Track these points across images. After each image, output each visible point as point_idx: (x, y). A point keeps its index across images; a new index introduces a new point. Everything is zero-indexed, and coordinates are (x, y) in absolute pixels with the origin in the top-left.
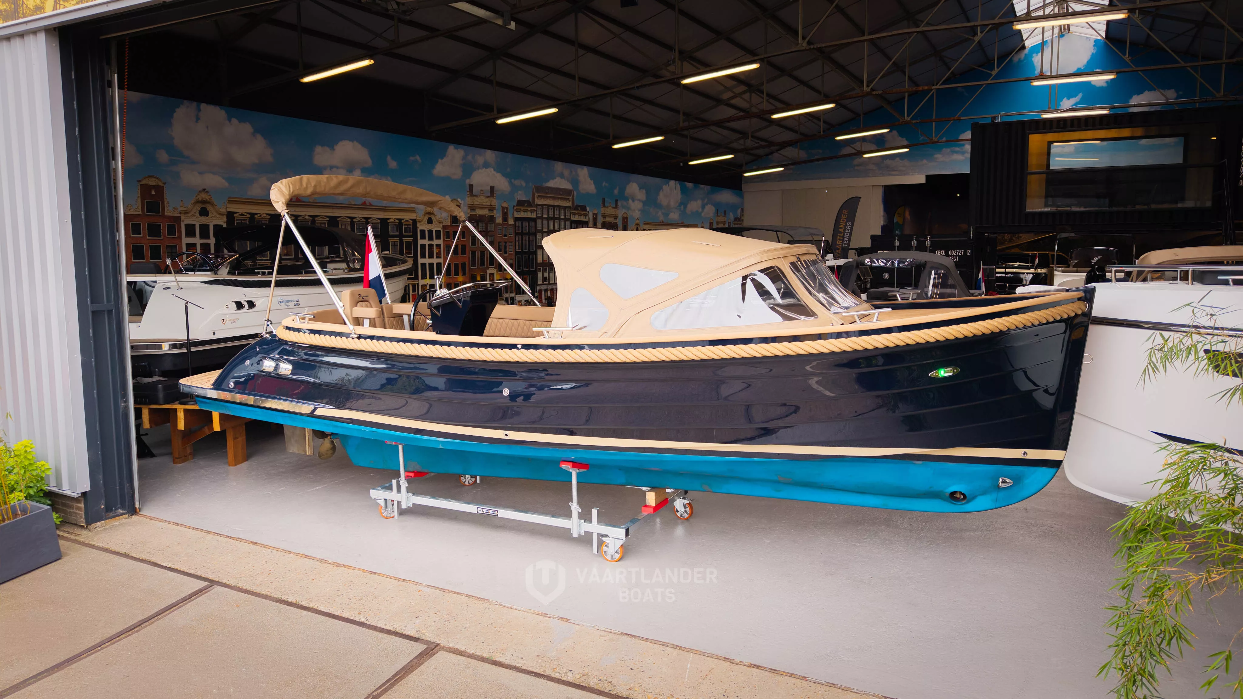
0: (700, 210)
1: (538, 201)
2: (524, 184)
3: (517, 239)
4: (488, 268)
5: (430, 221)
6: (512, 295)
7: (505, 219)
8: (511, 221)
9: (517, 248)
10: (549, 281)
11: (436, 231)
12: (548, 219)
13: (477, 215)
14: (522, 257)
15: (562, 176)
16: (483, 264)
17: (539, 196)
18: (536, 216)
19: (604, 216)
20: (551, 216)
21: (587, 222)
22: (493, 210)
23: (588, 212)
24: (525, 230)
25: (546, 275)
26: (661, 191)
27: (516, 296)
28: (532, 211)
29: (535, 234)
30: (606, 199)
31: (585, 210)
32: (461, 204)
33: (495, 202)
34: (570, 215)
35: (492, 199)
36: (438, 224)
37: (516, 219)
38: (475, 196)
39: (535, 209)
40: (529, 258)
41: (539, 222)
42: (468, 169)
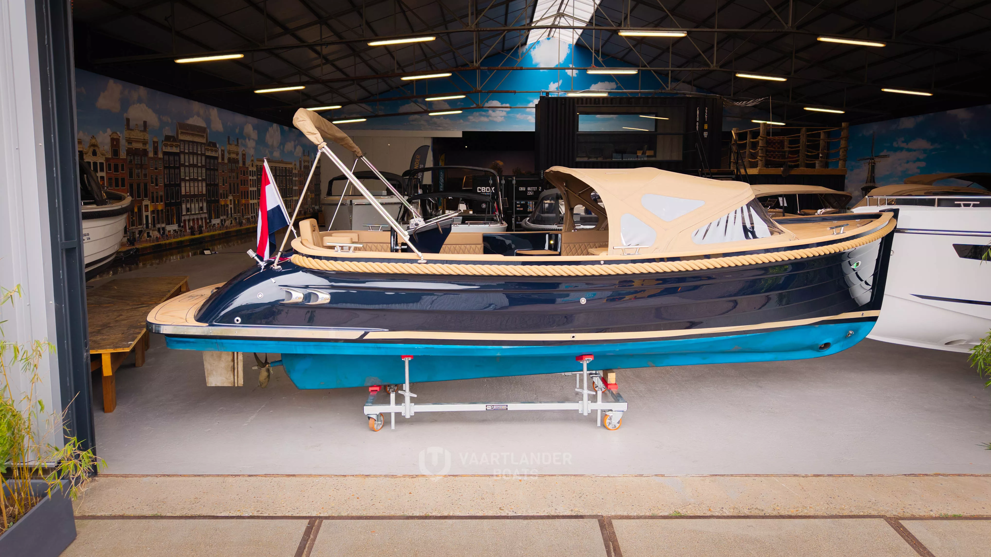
0: (293, 150)
1: (181, 137)
2: (170, 120)
3: (166, 172)
4: (143, 200)
5: (94, 153)
6: (163, 225)
7: (156, 153)
8: (160, 155)
9: (166, 181)
10: (191, 212)
11: (100, 163)
12: (189, 153)
13: (134, 149)
14: (170, 189)
15: (199, 115)
16: (139, 197)
17: (182, 133)
18: (180, 151)
19: (229, 153)
20: (191, 151)
21: (217, 157)
22: (146, 144)
23: (218, 148)
24: (172, 164)
25: (188, 206)
26: (268, 132)
27: (167, 226)
28: (177, 146)
29: (179, 168)
30: (230, 137)
31: (216, 147)
32: (120, 137)
33: (147, 137)
34: (205, 151)
35: (145, 133)
36: (101, 156)
37: (165, 153)
38: (132, 130)
39: (179, 144)
40: (175, 189)
41: (182, 156)
42: (125, 104)
